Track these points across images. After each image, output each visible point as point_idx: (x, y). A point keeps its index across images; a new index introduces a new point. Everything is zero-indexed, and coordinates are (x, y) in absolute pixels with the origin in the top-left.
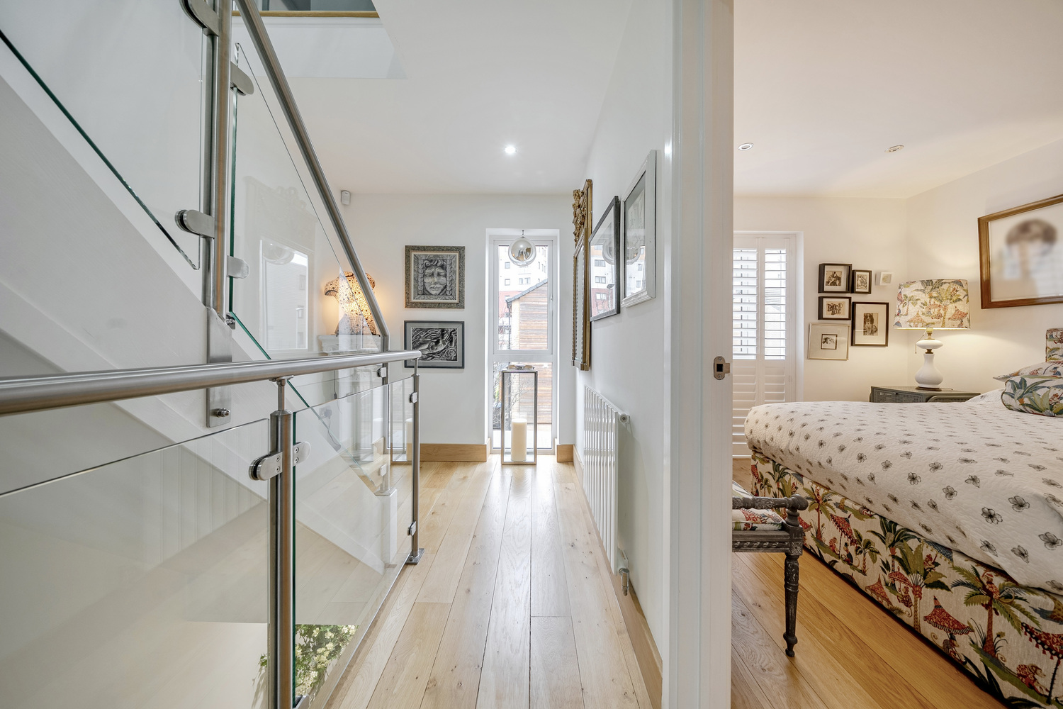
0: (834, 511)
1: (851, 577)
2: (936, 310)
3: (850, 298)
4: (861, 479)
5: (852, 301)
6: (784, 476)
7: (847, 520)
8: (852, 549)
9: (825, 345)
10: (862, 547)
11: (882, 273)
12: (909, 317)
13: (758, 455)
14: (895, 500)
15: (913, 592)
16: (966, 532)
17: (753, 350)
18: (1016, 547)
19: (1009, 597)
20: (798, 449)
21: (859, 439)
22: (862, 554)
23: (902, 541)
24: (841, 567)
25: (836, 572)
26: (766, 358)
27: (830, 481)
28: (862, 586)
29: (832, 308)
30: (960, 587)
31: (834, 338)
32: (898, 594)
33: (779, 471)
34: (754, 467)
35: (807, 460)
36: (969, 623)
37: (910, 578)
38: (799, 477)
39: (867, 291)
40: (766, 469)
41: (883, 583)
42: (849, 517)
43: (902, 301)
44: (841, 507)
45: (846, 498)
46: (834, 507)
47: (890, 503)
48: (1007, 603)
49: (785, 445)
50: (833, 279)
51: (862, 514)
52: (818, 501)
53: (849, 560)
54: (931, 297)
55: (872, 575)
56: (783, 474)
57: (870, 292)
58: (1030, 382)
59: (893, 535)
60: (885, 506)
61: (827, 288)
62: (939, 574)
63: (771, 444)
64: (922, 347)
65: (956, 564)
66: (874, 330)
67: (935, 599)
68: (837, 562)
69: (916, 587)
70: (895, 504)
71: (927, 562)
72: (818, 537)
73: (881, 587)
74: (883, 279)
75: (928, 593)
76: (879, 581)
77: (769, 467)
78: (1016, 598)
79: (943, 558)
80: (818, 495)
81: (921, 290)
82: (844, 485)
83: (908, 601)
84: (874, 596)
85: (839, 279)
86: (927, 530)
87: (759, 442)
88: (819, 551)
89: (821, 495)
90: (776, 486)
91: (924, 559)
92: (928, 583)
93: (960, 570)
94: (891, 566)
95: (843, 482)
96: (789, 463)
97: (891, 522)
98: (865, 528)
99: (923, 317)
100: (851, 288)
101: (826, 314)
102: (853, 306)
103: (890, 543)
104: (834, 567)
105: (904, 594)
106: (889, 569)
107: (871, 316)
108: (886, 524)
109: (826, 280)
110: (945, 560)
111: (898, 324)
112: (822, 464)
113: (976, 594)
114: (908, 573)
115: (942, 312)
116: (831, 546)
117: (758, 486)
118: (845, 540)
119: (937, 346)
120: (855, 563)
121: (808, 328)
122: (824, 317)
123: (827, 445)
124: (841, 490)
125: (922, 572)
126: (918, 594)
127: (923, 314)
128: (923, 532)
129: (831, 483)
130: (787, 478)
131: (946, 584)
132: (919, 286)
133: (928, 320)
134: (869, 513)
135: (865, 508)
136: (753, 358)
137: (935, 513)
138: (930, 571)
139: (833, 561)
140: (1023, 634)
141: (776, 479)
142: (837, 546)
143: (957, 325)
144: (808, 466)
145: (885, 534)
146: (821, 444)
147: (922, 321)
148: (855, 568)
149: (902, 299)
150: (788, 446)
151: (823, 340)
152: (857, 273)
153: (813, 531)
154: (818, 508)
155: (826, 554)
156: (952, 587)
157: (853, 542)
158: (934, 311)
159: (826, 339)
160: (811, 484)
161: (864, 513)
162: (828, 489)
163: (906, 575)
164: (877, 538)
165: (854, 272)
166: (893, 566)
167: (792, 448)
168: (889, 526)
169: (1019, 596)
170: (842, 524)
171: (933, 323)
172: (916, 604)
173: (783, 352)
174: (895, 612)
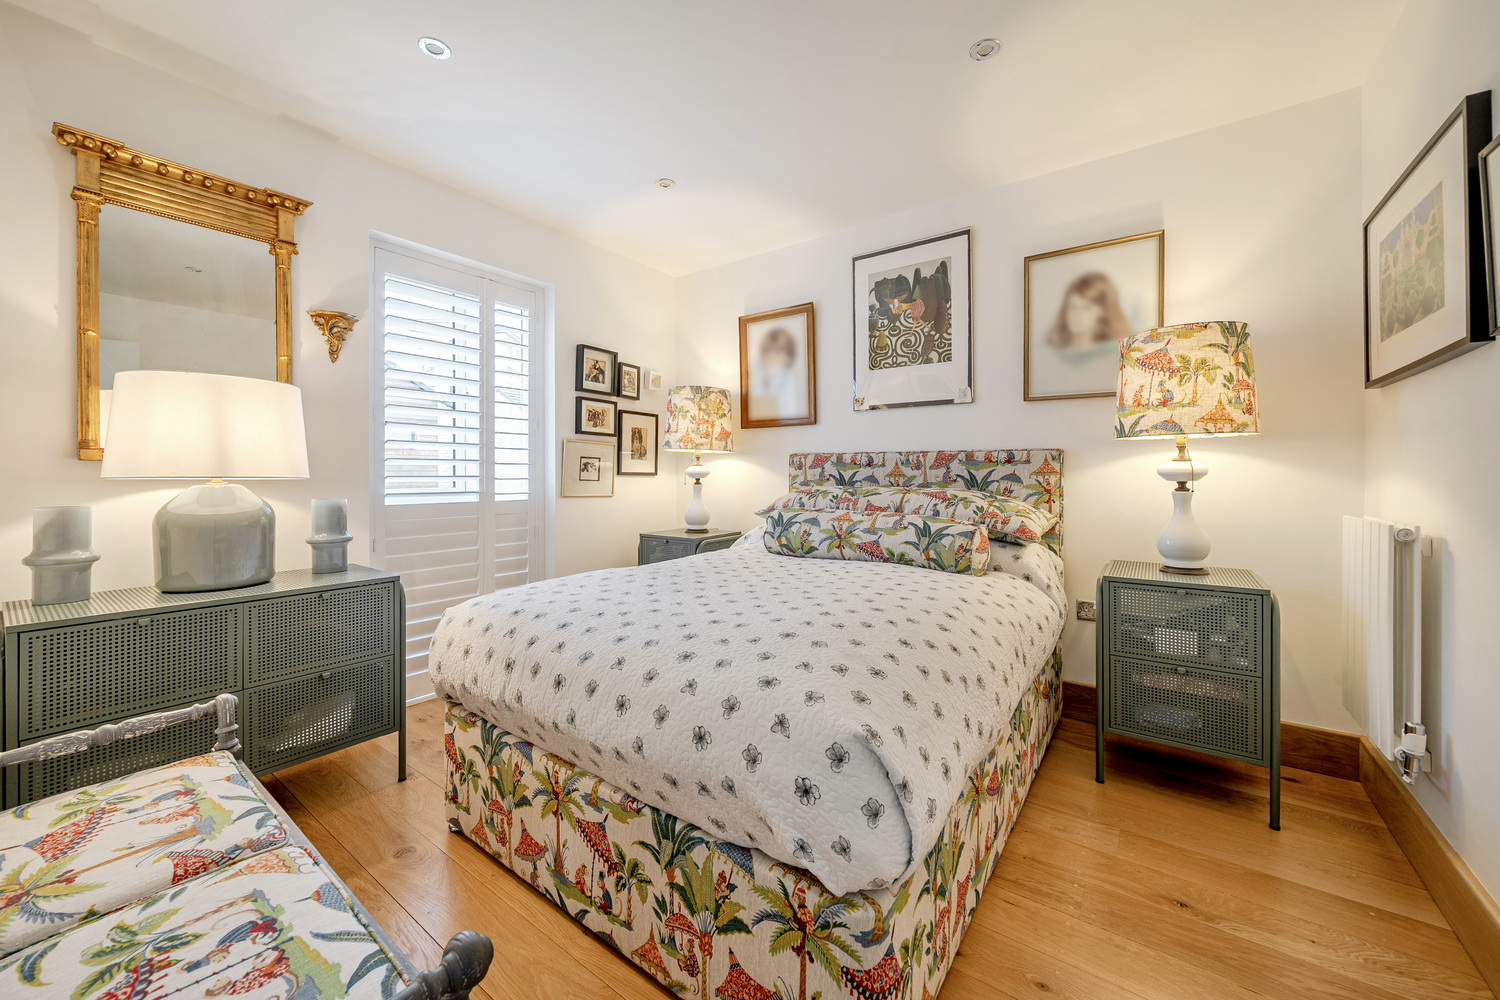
0: (582, 811)
1: (610, 936)
2: (705, 426)
3: (615, 404)
4: (623, 751)
5: (618, 408)
6: (500, 750)
7: (601, 826)
8: (610, 882)
9: (584, 475)
10: (625, 875)
11: (652, 373)
12: (679, 435)
13: (456, 711)
14: (674, 783)
15: (700, 947)
16: (773, 828)
17: (474, 485)
18: (837, 839)
19: (826, 926)
20: (519, 699)
21: (619, 663)
22: (626, 889)
23: (684, 853)
24: (596, 920)
25: (587, 931)
26: (498, 498)
27: (574, 754)
28: (627, 953)
29: (594, 416)
30: (765, 923)
31: (597, 464)
32: (679, 956)
33: (493, 742)
34: (450, 739)
35: (536, 720)
36: (776, 986)
37: (696, 922)
38: (526, 749)
39: (635, 395)
40: (469, 739)
41: (657, 939)
42: (605, 820)
43: (672, 412)
44: (593, 801)
45: (601, 780)
46: (582, 803)
47: (666, 788)
48: (824, 938)
49: (498, 693)
50: (595, 372)
51: (625, 810)
52: (556, 795)
53: (606, 907)
54: (700, 409)
55: (642, 926)
56: (500, 746)
57: (637, 398)
58: (786, 516)
59: (671, 844)
60: (658, 793)
61: (587, 384)
62: (737, 904)
63: (475, 691)
64: (691, 475)
65: (759, 881)
66: (643, 452)
67: (731, 952)
68: (586, 912)
69: (705, 936)
70: (674, 790)
71: (719, 885)
72: (558, 869)
73: (655, 948)
74: (653, 381)
75: (721, 943)
76: (652, 937)
77: (475, 735)
78: (836, 925)
79: (741, 873)
80: (557, 782)
81: (690, 399)
82: (596, 760)
83: (693, 967)
84: (645, 966)
85: (602, 372)
86: (719, 827)
87: (453, 687)
88: (560, 896)
89: (561, 783)
90: (488, 775)
91: (715, 881)
92: (720, 925)
93: (763, 891)
94: (668, 905)
95: (595, 755)
96: (506, 722)
97: (668, 816)
98: (629, 835)
99: (692, 435)
100: (617, 390)
101: (586, 426)
102: (619, 415)
103: (667, 859)
104: (584, 922)
105: (687, 954)
106: (664, 911)
107: (640, 432)
108: (660, 823)
109: (586, 371)
110: (744, 877)
111: (668, 444)
112: (559, 725)
113: (786, 931)
114: (693, 912)
115: (710, 429)
116: (578, 883)
117: (457, 777)
118: (601, 866)
119: (705, 475)
120: (615, 910)
121: (562, 447)
122: (583, 430)
123: (568, 683)
124: (593, 769)
125: (713, 906)
126: (707, 950)
127: (693, 431)
128: (713, 830)
129: (577, 756)
130: (505, 754)
131: (746, 921)
132: (687, 392)
133: (697, 439)
134: (634, 806)
135: (628, 796)
136: (474, 498)
137: (732, 799)
138: (724, 902)
139: (581, 911)
140: (843, 986)
141: (488, 759)
142: (587, 879)
143: (722, 447)
144: (537, 728)
145: (659, 843)
146: (558, 683)
147: (692, 441)
148: (614, 919)
149: (671, 409)
150: (502, 693)
151: (583, 467)
152: (625, 368)
153: (549, 857)
154: (557, 810)
155: (571, 900)
156: (754, 925)
157: (613, 868)
158: (703, 427)
159: (586, 465)
160: (544, 759)
161: (630, 806)
162: (572, 765)
163: (689, 918)
164: (648, 853)
165: (620, 365)
166: (672, 903)
167: (509, 697)
168: (665, 824)
169: (839, 921)
170: (594, 835)
171: (702, 444)
172: (704, 969)
173: (524, 486)
174: (674, 990)
